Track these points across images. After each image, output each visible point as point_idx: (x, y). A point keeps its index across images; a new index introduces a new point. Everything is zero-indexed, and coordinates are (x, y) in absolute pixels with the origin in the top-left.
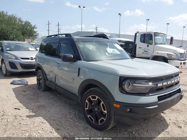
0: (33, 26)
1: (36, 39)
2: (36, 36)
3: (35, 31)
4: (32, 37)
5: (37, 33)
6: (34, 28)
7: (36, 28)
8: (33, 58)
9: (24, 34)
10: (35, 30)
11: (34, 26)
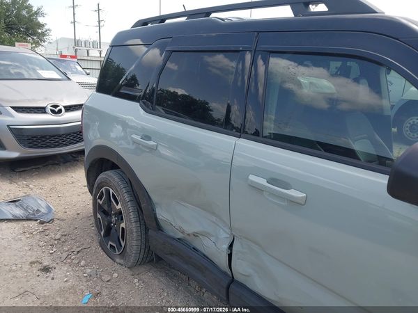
0: (35, 9)
1: (43, 44)
2: (43, 34)
3: (41, 22)
4: (33, 39)
5: (46, 27)
6: (37, 13)
7: (43, 15)
8: (61, 107)
9: (12, 28)
10: (41, 20)
11: (39, 9)
